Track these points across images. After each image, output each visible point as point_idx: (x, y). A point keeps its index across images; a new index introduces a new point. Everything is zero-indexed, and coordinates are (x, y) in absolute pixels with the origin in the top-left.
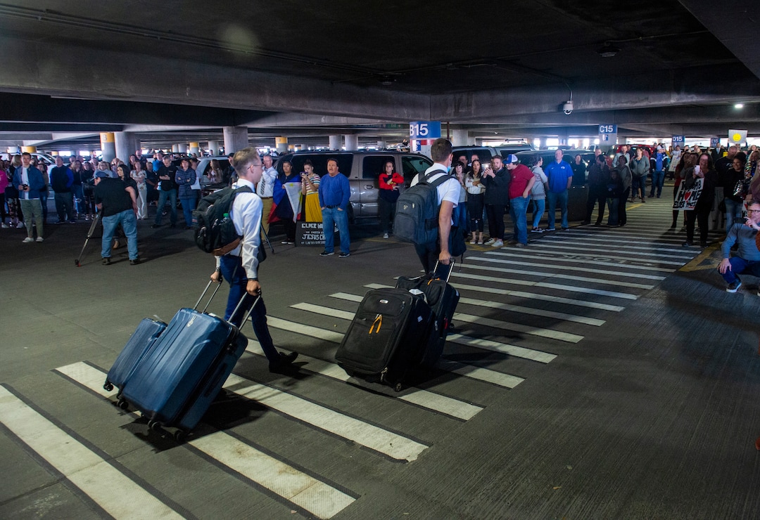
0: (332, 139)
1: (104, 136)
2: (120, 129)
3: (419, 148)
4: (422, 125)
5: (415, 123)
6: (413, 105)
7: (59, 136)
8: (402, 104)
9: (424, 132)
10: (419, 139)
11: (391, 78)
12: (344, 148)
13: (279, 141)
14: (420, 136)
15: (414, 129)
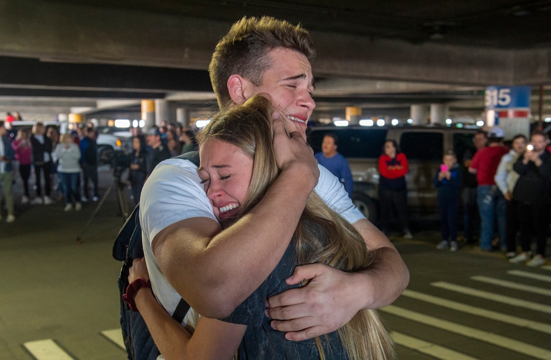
0: (415, 110)
1: (145, 104)
2: (161, 96)
3: (497, 122)
4: (502, 91)
5: (492, 88)
6: (489, 64)
7: (105, 104)
8: (471, 63)
9: (504, 100)
10: (499, 110)
11: (444, 30)
12: (410, 121)
13: (350, 112)
14: (499, 106)
15: (492, 96)
